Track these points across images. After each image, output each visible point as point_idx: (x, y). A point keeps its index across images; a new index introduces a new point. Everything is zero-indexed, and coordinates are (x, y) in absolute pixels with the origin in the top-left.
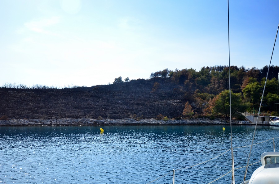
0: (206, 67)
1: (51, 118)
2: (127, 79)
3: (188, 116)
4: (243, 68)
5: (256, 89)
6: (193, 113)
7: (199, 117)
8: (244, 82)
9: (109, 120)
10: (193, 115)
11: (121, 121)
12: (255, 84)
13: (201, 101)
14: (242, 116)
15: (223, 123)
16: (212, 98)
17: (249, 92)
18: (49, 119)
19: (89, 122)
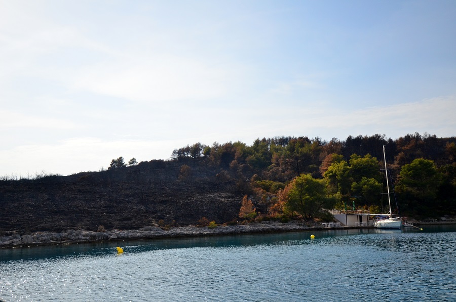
0: (261, 139)
1: (11, 234)
2: (133, 161)
3: (248, 219)
4: (317, 139)
5: (344, 171)
6: (255, 214)
7: (265, 219)
8: (324, 162)
9: (117, 231)
10: (255, 216)
11: (138, 233)
12: (342, 163)
13: (263, 193)
14: (330, 215)
15: (301, 227)
16: (283, 188)
17: (333, 176)
18: (7, 235)
19: (81, 237)
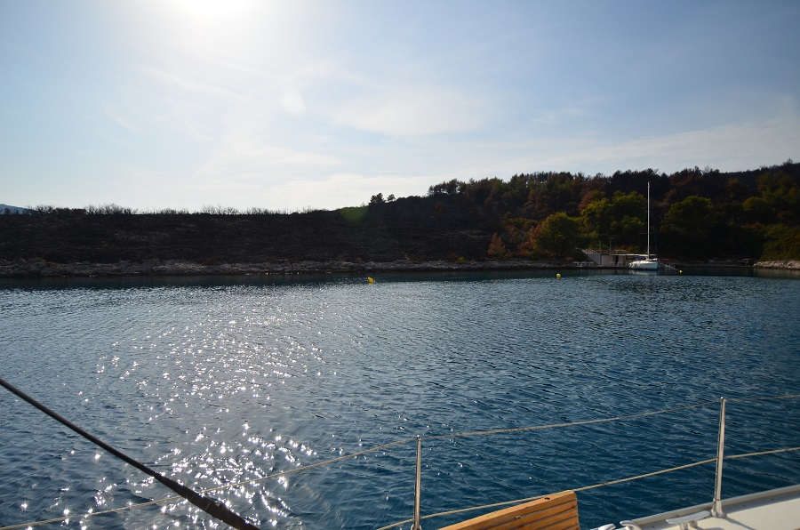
0: (518, 175)
1: (283, 262)
2: (391, 197)
3: (496, 256)
4: (580, 175)
5: (604, 209)
6: (504, 251)
7: (514, 257)
8: (584, 199)
9: (372, 263)
10: (504, 254)
11: (392, 266)
12: (603, 201)
13: (515, 231)
14: (583, 254)
15: (552, 266)
16: (535, 225)
17: (592, 214)
18: (280, 263)
19: (341, 267)
